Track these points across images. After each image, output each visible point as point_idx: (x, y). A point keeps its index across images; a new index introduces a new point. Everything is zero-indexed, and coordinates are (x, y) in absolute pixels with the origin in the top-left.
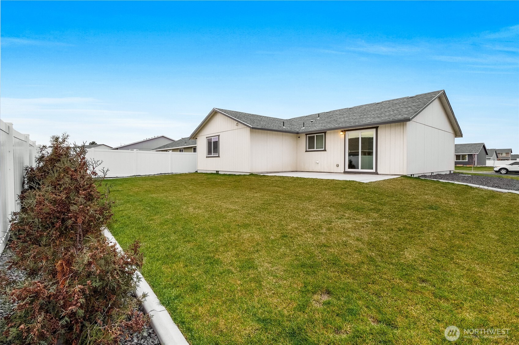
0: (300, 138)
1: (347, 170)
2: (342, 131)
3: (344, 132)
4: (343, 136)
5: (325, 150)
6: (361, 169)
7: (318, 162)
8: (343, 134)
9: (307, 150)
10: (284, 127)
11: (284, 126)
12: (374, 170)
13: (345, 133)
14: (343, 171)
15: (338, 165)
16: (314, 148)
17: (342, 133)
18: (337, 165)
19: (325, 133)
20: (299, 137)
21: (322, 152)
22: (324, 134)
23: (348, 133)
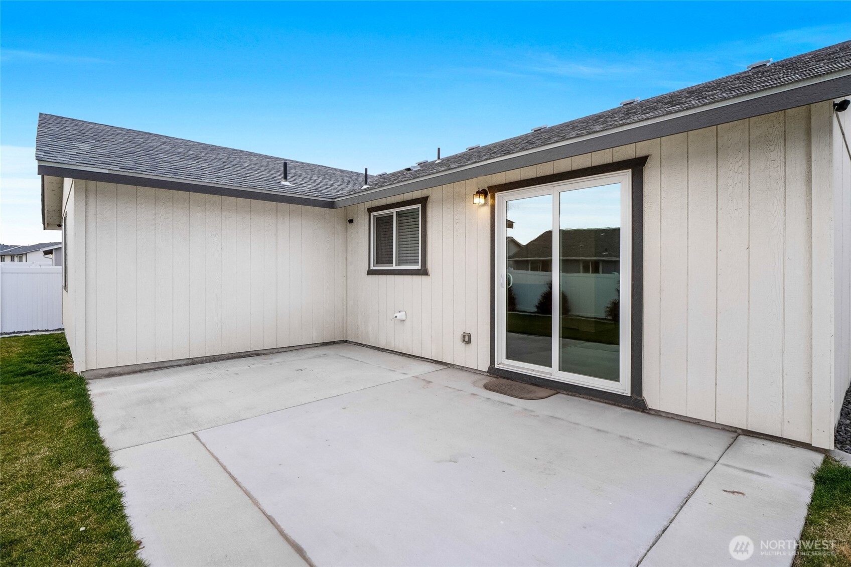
0: (355, 223)
1: (504, 363)
2: (483, 192)
3: (489, 195)
4: (487, 210)
5: (424, 272)
6: (563, 367)
7: (401, 316)
8: (485, 204)
9: (372, 268)
10: (288, 184)
11: (285, 178)
12: (623, 386)
13: (493, 197)
14: (485, 367)
15: (467, 339)
16: (391, 262)
17: (480, 200)
18: (464, 336)
19: (424, 201)
20: (351, 221)
21: (414, 277)
22: (419, 206)
23: (507, 199)
